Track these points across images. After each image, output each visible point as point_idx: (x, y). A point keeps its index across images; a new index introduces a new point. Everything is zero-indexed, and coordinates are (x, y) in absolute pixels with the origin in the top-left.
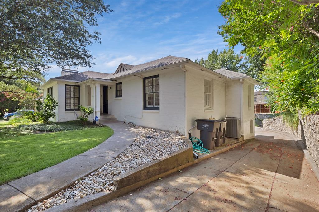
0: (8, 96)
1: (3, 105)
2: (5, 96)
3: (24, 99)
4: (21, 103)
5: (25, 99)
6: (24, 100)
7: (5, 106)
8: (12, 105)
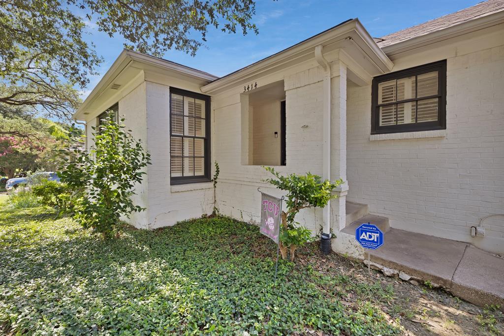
0: (17, 145)
1: (6, 163)
2: (10, 145)
3: (45, 151)
4: (40, 158)
5: (48, 152)
6: (45, 154)
7: (10, 164)
8: (25, 162)
